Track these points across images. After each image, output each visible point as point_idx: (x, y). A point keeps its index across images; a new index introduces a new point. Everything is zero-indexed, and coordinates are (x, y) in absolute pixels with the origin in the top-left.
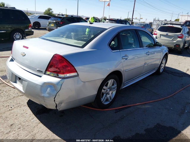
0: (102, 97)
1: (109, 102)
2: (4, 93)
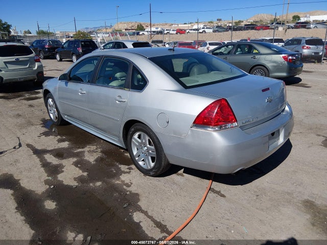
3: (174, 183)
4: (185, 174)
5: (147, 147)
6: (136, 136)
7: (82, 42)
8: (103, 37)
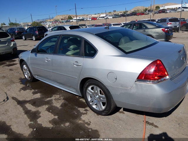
3: (120, 120)
4: (124, 112)
5: (99, 96)
6: (90, 88)
7: (38, 27)
8: (49, 24)
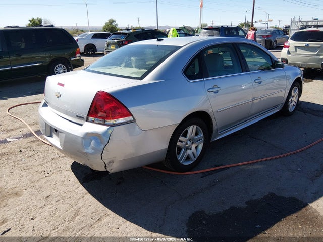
0: (179, 154)
1: (192, 162)
2: (39, 154)
